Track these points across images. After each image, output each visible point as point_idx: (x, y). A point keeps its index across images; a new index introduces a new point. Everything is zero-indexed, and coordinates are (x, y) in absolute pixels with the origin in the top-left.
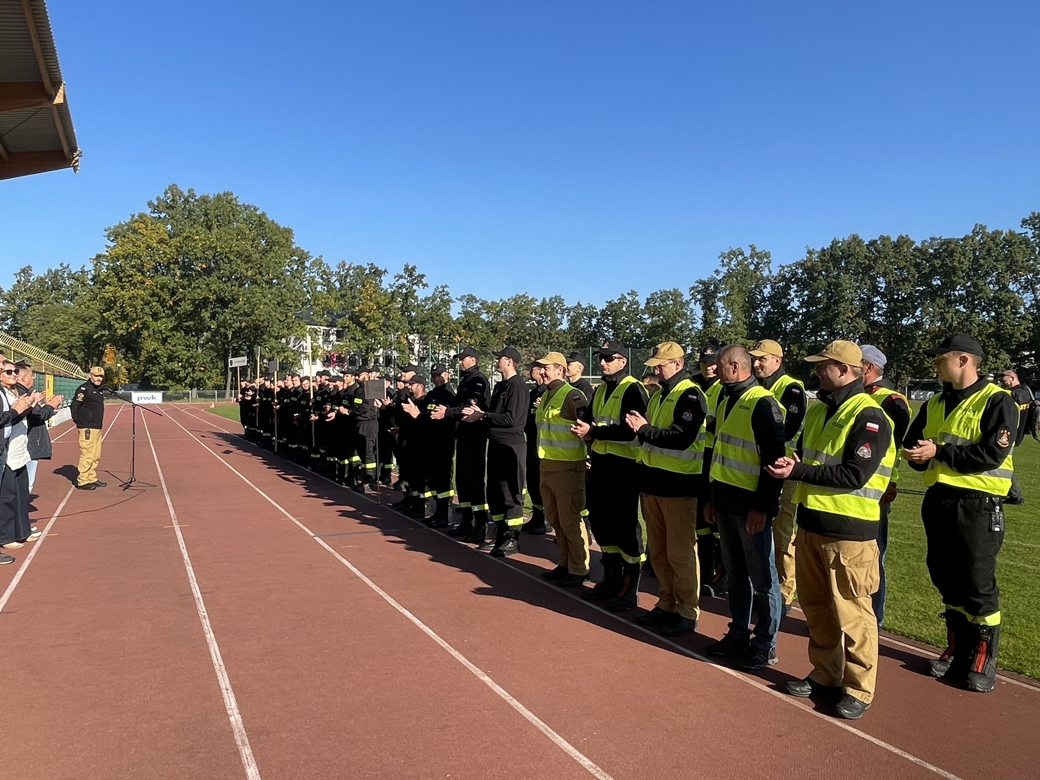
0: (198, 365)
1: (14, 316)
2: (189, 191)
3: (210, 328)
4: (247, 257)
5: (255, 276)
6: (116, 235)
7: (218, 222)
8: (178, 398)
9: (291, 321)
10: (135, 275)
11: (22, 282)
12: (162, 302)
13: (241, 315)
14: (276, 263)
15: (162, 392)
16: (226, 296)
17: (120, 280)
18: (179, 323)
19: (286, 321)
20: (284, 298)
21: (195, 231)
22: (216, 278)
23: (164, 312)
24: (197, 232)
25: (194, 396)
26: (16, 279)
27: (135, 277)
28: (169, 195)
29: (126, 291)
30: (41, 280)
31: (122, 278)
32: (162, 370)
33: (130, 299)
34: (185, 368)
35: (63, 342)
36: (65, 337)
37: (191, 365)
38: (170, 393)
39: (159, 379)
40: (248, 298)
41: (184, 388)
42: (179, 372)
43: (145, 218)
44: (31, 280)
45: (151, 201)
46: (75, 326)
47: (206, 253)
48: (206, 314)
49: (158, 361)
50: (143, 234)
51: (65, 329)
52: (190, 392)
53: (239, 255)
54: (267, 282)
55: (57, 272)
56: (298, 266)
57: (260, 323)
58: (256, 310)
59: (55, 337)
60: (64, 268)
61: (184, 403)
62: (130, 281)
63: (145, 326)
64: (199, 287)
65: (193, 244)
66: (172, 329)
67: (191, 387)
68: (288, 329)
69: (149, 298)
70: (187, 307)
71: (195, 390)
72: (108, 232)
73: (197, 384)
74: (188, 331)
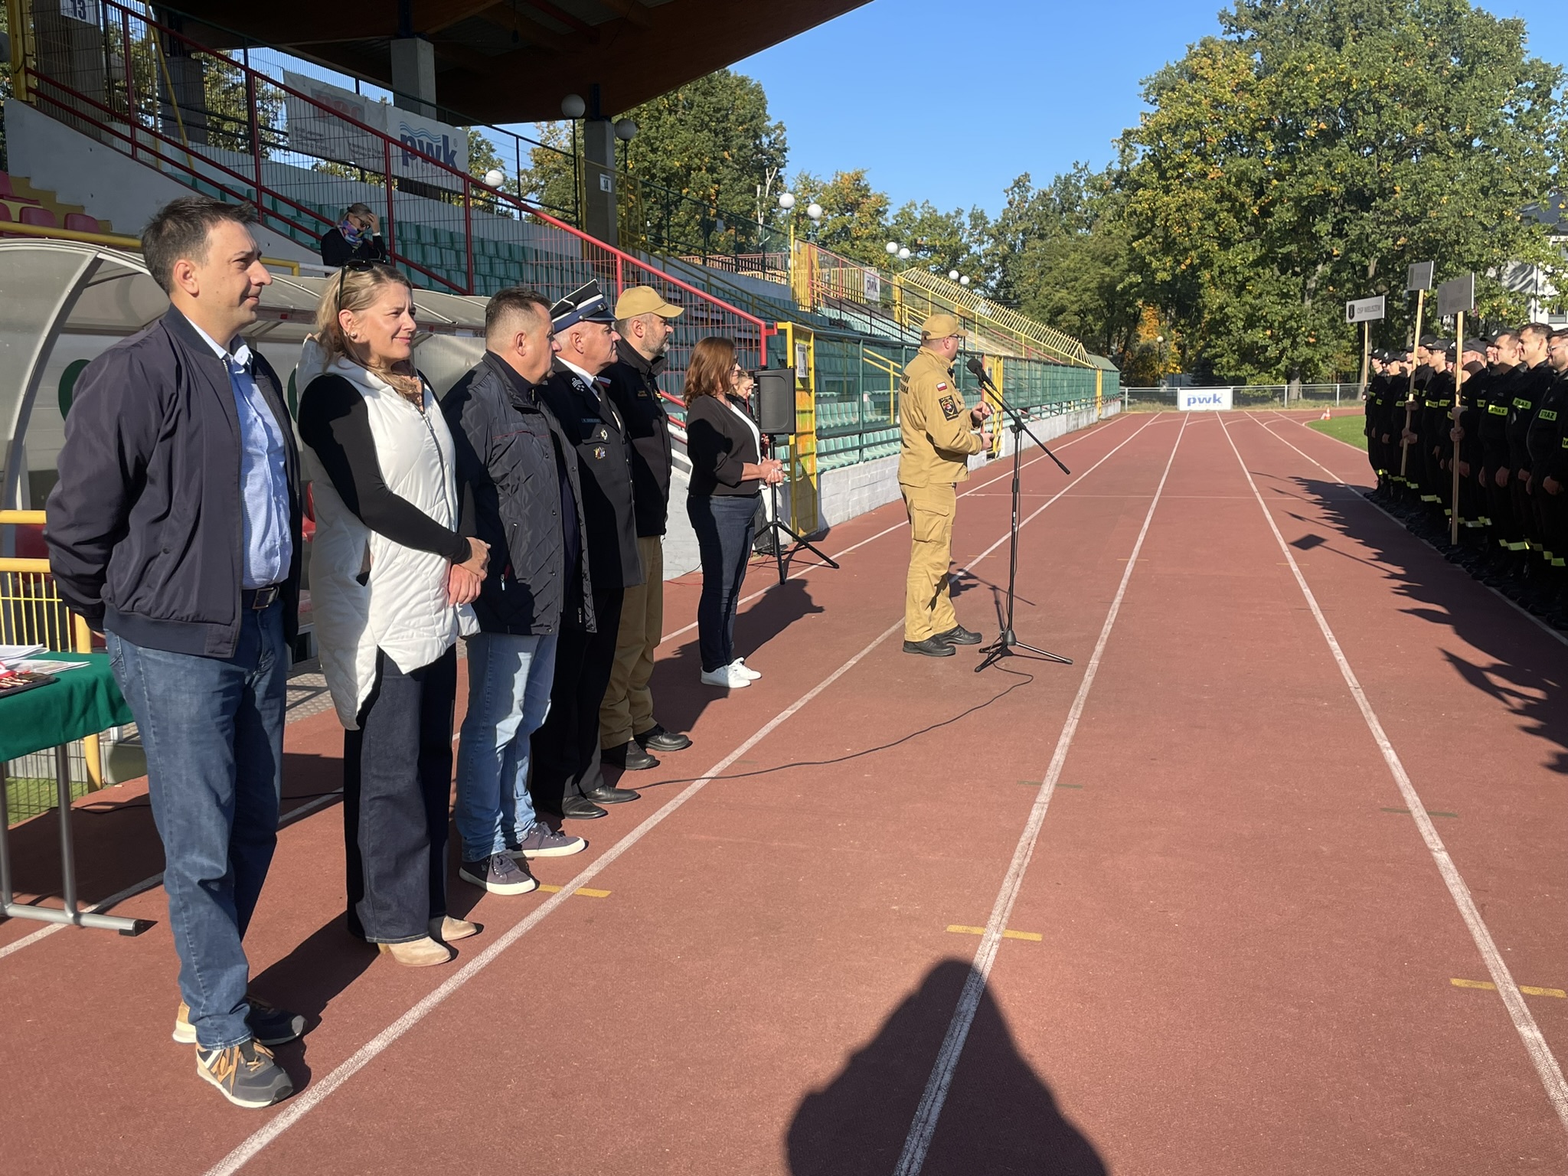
0: (1303, 333)
1: (1003, 264)
3: (1330, 255)
4: (1415, 94)
5: (1433, 134)
6: (1159, 90)
7: (1356, 29)
8: (1263, 399)
9: (1510, 226)
10: (1190, 162)
11: (1016, 203)
12: (1238, 211)
13: (1398, 222)
14: (1482, 101)
15: (1232, 387)
16: (1365, 185)
17: (1163, 176)
18: (1271, 250)
19: (1498, 229)
20: (1496, 176)
21: (1306, 54)
22: (1347, 148)
23: (1241, 230)
24: (1311, 56)
25: (1294, 396)
26: (1008, 199)
27: (1190, 166)
29: (1173, 197)
30: (1044, 197)
31: (1166, 171)
32: (1233, 345)
33: (1179, 210)
34: (1278, 341)
35: (1073, 303)
36: (1075, 294)
37: (1289, 333)
38: (1247, 389)
39: (1228, 362)
40: (1415, 183)
41: (1275, 379)
42: (1265, 348)
43: (1211, 46)
44: (1030, 198)
45: (1223, 11)
46: (1092, 273)
47: (1328, 96)
48: (1323, 227)
49: (1226, 328)
50: (1206, 79)
51: (1076, 279)
52: (1286, 386)
53: (1399, 91)
54: (1458, 146)
55: (1068, 179)
56: (1535, 103)
57: (1439, 237)
58: (1432, 209)
59: (1059, 295)
60: (1080, 171)
61: (1273, 409)
62: (1180, 176)
63: (1206, 262)
64: (1311, 172)
65: (1302, 82)
66: (1256, 264)
67: (1289, 378)
68: (1503, 245)
69: (1214, 205)
70: (1285, 214)
71: (1296, 384)
72: (1147, 86)
73: (1303, 371)
74: (1286, 264)
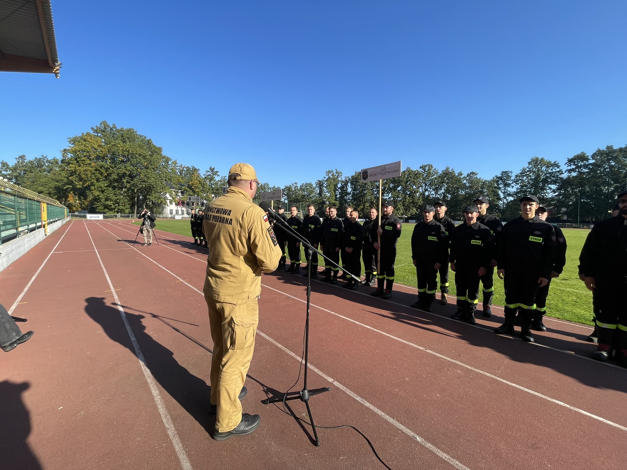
0: (121, 203)
2: (113, 125)
3: (126, 187)
4: (143, 157)
5: (148, 165)
6: (74, 141)
8: (112, 217)
10: (87, 160)
11: (20, 162)
12: (101, 174)
13: (142, 182)
15: (103, 214)
16: (134, 173)
18: (111, 184)
22: (129, 165)
23: (102, 178)
24: (118, 143)
25: (119, 217)
26: (17, 161)
28: (102, 125)
29: (82, 168)
30: (31, 162)
31: (79, 161)
32: (102, 205)
33: (84, 171)
34: (114, 204)
36: (46, 188)
37: (117, 203)
38: (107, 215)
39: (101, 208)
40: (145, 174)
41: (114, 213)
42: (111, 206)
43: (90, 134)
44: (26, 162)
45: (93, 128)
46: (52, 184)
47: (124, 152)
48: (124, 181)
49: (100, 200)
50: (89, 142)
51: (46, 185)
52: (117, 215)
55: (40, 159)
56: (166, 163)
57: (151, 186)
60: (44, 158)
61: (114, 219)
62: (83, 163)
63: (93, 184)
64: (121, 168)
65: (117, 148)
66: (107, 187)
67: (118, 212)
69: (94, 171)
70: (114, 176)
72: (70, 140)
73: (121, 211)
